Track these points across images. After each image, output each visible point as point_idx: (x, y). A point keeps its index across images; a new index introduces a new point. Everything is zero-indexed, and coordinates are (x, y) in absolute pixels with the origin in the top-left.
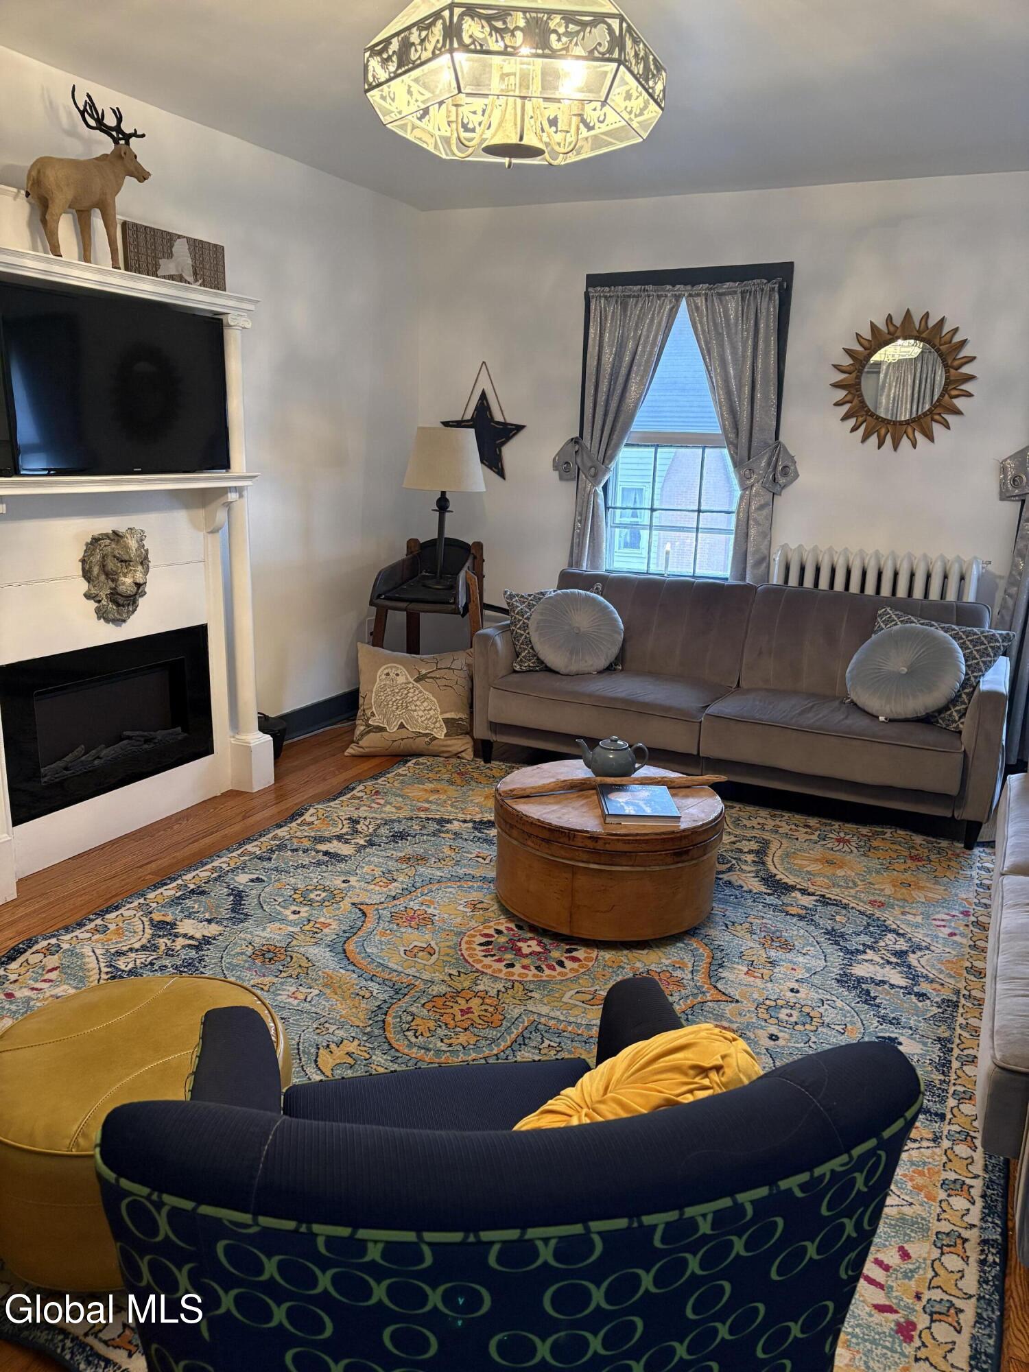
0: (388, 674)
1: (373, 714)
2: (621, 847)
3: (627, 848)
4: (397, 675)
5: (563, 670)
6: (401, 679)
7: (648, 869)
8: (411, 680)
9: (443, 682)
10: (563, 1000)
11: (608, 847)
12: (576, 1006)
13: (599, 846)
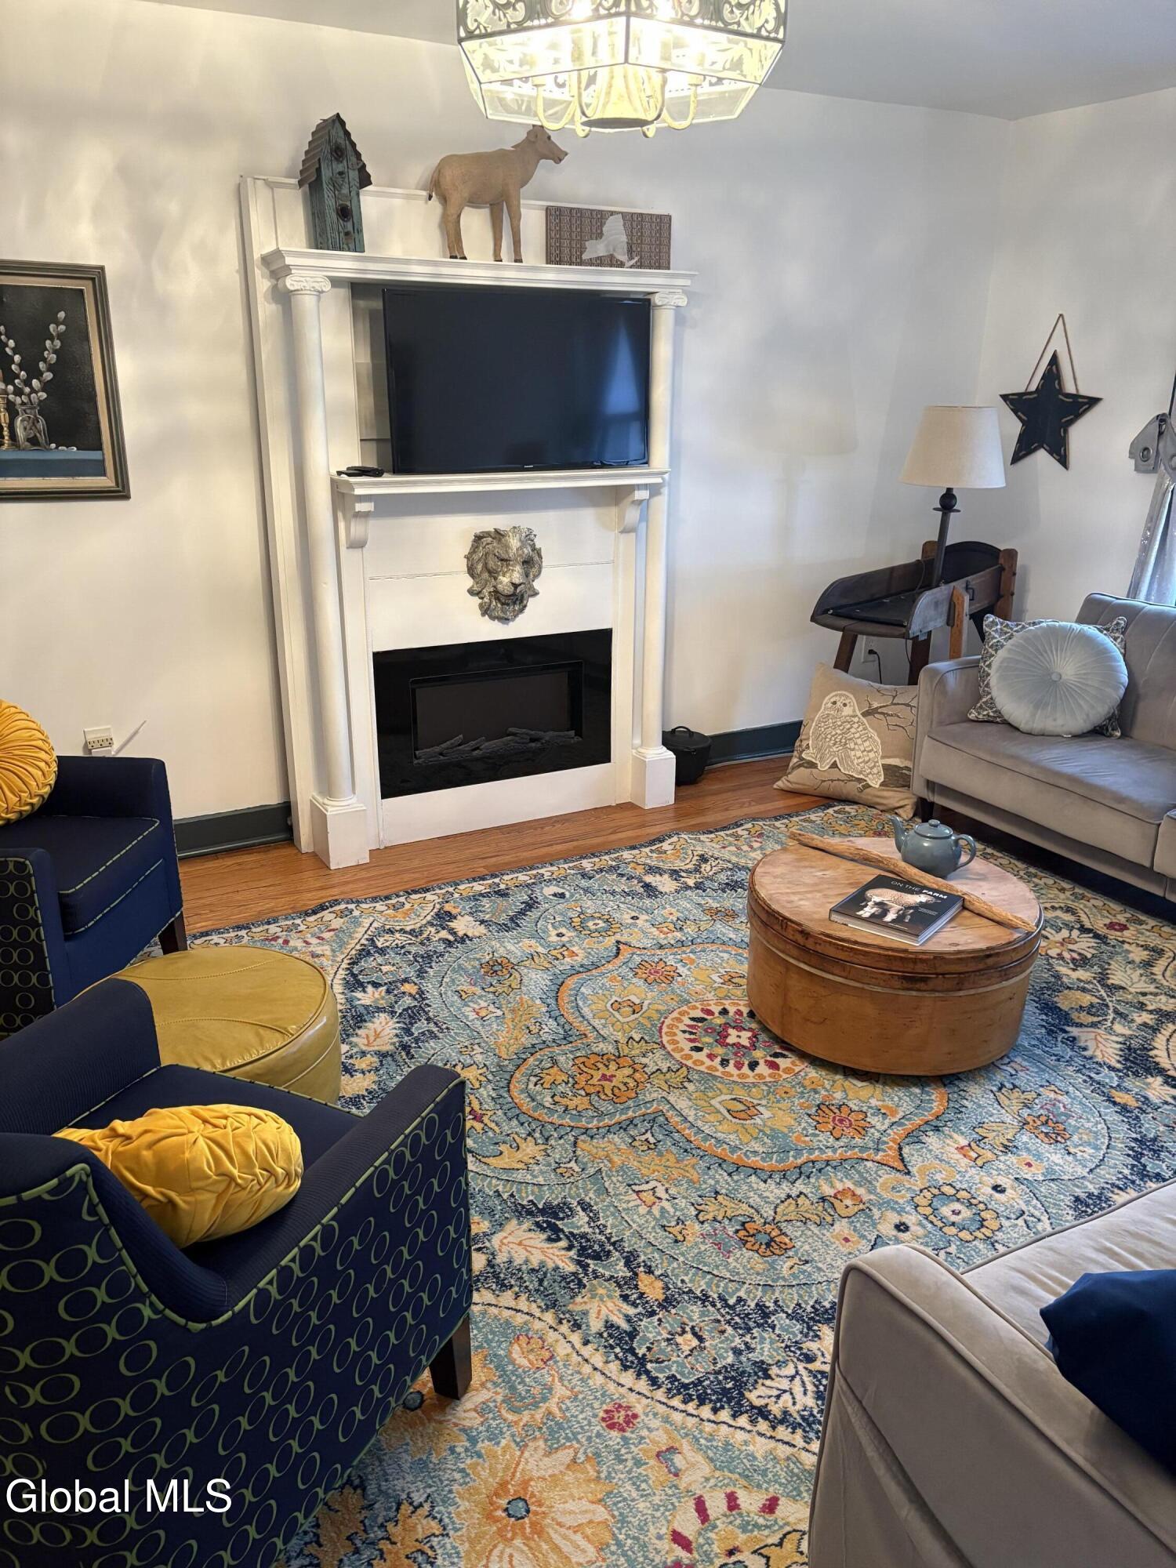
0: (834, 703)
1: (808, 747)
2: (831, 952)
3: (841, 955)
4: (845, 705)
5: (1022, 727)
6: (847, 711)
7: (866, 987)
8: (859, 713)
9: (892, 720)
10: (713, 1102)
11: (819, 949)
12: (718, 1112)
13: (810, 944)
